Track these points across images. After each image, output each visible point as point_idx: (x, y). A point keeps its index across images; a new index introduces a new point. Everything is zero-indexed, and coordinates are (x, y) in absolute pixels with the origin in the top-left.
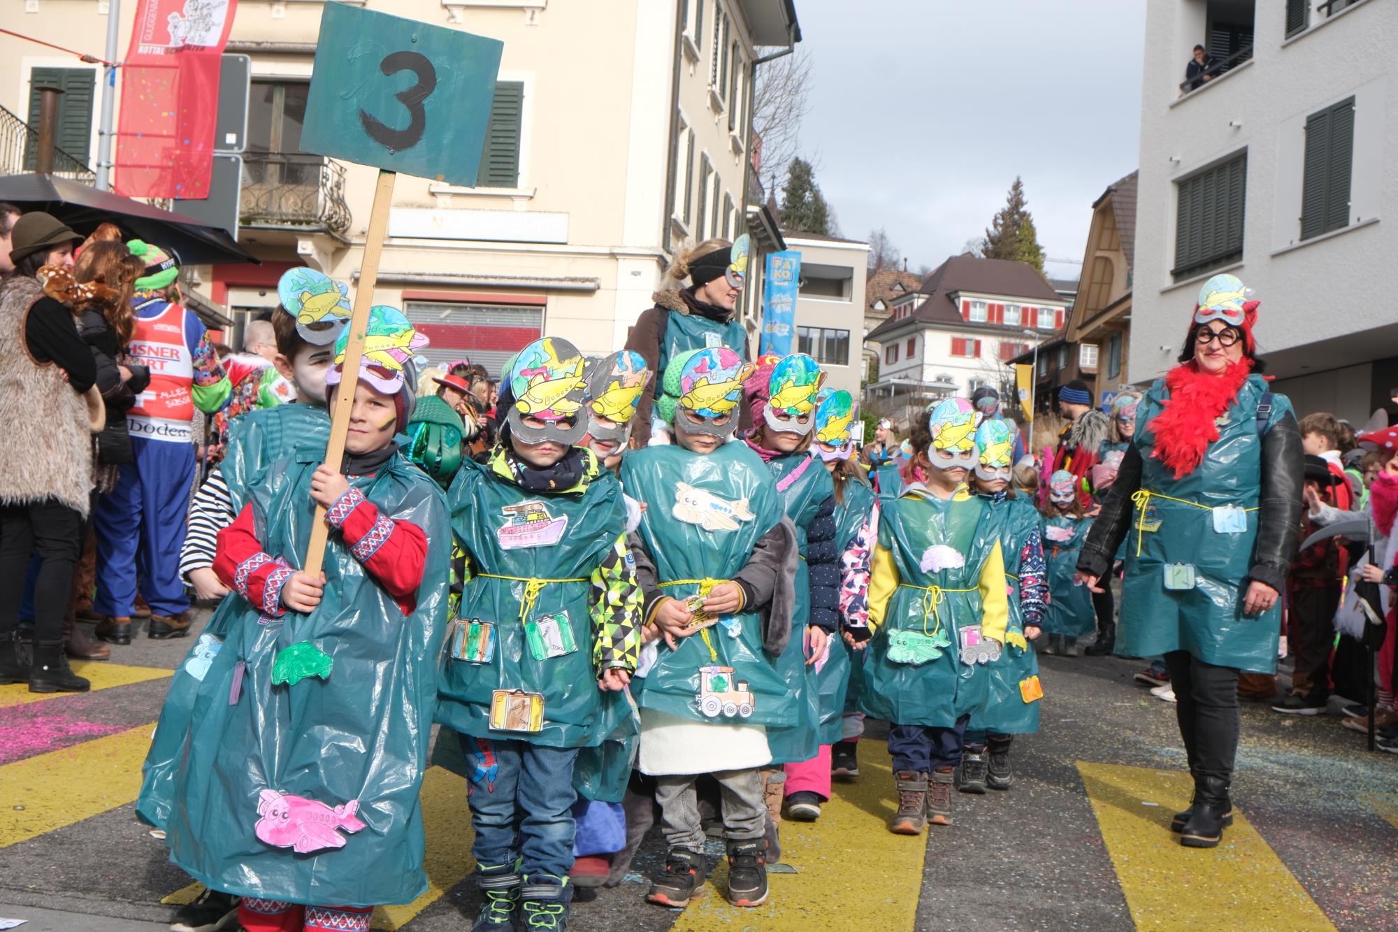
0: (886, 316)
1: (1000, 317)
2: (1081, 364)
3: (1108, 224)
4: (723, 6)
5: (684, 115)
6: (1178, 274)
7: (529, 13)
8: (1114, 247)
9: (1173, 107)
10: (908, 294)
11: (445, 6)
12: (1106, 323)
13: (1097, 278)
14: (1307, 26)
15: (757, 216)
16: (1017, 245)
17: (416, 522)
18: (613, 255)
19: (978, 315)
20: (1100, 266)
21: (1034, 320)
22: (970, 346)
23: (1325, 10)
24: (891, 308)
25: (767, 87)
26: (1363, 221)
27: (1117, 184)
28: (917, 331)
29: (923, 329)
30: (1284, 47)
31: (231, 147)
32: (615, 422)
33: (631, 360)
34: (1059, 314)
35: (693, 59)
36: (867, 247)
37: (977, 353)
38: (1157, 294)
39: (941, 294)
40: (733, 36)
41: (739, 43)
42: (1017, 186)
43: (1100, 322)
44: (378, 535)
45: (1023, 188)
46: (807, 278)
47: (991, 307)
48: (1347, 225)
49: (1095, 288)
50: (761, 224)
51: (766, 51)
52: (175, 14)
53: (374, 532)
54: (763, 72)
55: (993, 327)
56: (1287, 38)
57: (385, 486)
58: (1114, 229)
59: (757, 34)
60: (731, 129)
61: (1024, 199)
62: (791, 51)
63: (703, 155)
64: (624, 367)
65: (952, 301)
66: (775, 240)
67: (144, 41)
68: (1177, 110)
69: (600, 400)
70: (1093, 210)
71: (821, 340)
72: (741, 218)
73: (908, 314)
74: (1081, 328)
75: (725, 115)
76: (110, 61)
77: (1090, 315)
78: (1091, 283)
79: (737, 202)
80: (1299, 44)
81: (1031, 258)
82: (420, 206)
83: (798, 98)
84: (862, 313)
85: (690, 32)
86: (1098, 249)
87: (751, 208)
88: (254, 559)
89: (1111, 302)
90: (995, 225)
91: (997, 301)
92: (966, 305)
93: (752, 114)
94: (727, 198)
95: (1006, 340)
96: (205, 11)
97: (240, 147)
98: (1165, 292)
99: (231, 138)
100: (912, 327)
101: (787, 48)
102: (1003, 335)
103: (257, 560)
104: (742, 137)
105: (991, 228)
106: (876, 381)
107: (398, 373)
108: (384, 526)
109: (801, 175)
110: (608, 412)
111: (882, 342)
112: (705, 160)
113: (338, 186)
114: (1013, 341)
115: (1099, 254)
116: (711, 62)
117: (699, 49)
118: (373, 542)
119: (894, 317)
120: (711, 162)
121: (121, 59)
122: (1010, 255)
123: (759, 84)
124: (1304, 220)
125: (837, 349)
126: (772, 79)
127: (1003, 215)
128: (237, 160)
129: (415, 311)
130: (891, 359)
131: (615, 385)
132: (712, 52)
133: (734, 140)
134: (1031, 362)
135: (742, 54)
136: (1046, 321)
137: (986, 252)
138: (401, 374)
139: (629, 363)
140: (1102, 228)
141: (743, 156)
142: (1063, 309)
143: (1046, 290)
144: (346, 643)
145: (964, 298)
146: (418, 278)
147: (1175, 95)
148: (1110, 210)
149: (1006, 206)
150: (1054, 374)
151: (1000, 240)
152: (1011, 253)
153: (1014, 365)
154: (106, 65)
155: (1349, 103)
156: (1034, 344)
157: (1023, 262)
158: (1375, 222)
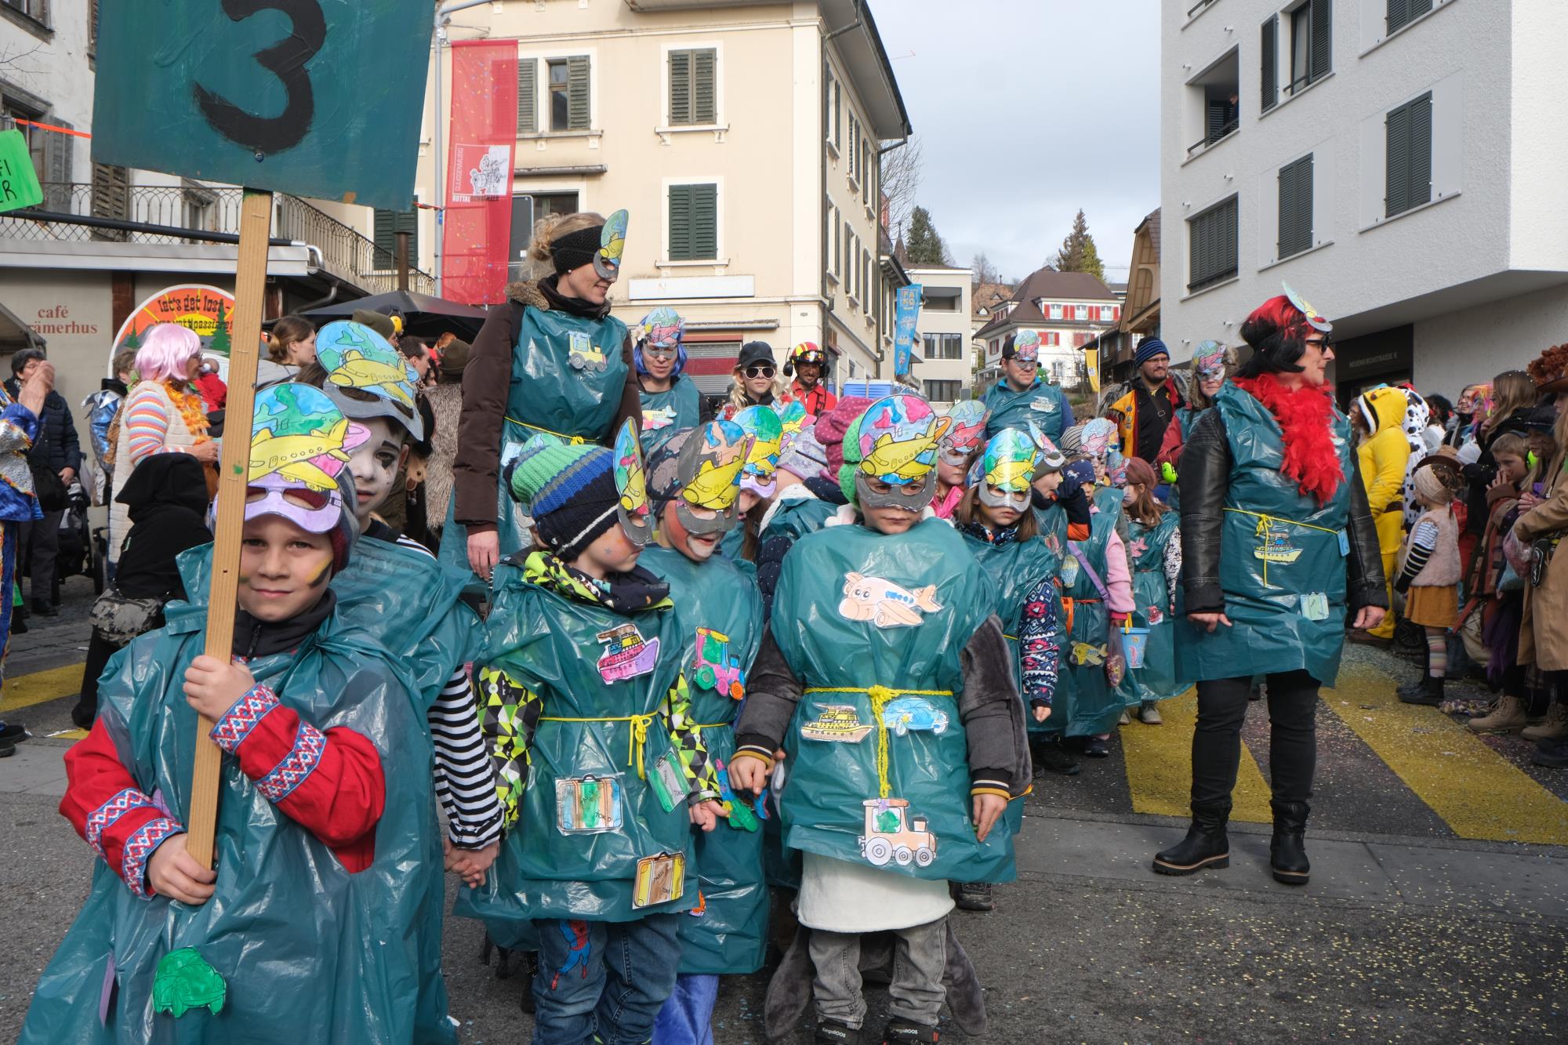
0: (990, 319)
1: (1073, 315)
3: (1147, 244)
5: (831, 198)
6: (1192, 287)
7: (717, 135)
8: (1152, 261)
9: (1183, 166)
10: (1004, 302)
11: (658, 134)
13: (1140, 285)
14: (1276, 103)
15: (887, 263)
16: (1082, 260)
17: (362, 729)
18: (787, 302)
19: (1056, 314)
20: (1142, 276)
21: (1098, 315)
22: (1052, 338)
23: (1289, 90)
24: (992, 313)
25: (890, 165)
26: (1322, 243)
27: (1151, 215)
28: (1011, 329)
29: (1016, 327)
30: (1261, 119)
32: (715, 510)
33: (724, 432)
34: (1116, 309)
35: (835, 157)
36: (970, 272)
37: (1057, 342)
38: (1178, 302)
39: (1028, 300)
40: (863, 135)
41: (868, 140)
42: (1080, 216)
43: (1144, 317)
44: (297, 766)
45: (1085, 218)
46: (928, 298)
47: (1066, 308)
48: (1311, 246)
49: (1140, 292)
50: (891, 268)
51: (886, 143)
52: (474, 170)
53: (290, 761)
54: (885, 159)
55: (1067, 323)
56: (1262, 112)
57: (311, 671)
58: (1151, 247)
59: (880, 132)
60: (865, 203)
61: (1086, 226)
62: (905, 142)
63: (846, 224)
64: (715, 442)
65: (1037, 305)
66: (901, 279)
67: (455, 192)
68: (1186, 168)
69: (691, 486)
70: (1135, 235)
71: (941, 340)
72: (878, 267)
73: (1005, 317)
74: (1130, 322)
75: (860, 193)
76: (438, 206)
77: (1137, 312)
78: (1136, 288)
79: (873, 255)
80: (1272, 116)
81: (1094, 269)
82: (649, 277)
83: (913, 172)
84: (970, 318)
85: (832, 138)
86: (1140, 263)
87: (883, 258)
88: (114, 802)
89: (1152, 302)
90: (1066, 247)
91: (1070, 303)
92: (1047, 307)
93: (880, 186)
94: (865, 252)
95: (1077, 331)
96: (494, 167)
98: (1183, 300)
100: (1008, 326)
101: (903, 140)
102: (1075, 328)
103: (119, 805)
104: (873, 207)
105: (1063, 249)
106: (984, 367)
107: (333, 494)
108: (308, 747)
109: (921, 218)
110: (703, 499)
111: (987, 339)
112: (847, 227)
114: (1082, 332)
115: (1141, 266)
116: (848, 157)
117: (839, 149)
118: (288, 776)
119: (994, 320)
120: (853, 229)
121: (444, 205)
123: (884, 164)
124: (1280, 244)
125: (953, 346)
126: (893, 160)
127: (1071, 238)
130: (994, 351)
131: (708, 465)
132: (848, 149)
133: (868, 211)
134: (1096, 348)
135: (870, 147)
136: (1107, 316)
137: (1060, 266)
138: (336, 495)
139: (721, 437)
140: (1143, 248)
141: (875, 221)
142: (1118, 305)
143: (1104, 292)
144: (258, 939)
145: (1045, 302)
147: (1185, 157)
148: (1147, 234)
149: (1073, 231)
150: (1114, 355)
151: (1069, 257)
152: (1078, 267)
153: (1084, 350)
154: (436, 209)
155: (1308, 159)
156: (1098, 333)
157: (1088, 273)
158: (1331, 244)
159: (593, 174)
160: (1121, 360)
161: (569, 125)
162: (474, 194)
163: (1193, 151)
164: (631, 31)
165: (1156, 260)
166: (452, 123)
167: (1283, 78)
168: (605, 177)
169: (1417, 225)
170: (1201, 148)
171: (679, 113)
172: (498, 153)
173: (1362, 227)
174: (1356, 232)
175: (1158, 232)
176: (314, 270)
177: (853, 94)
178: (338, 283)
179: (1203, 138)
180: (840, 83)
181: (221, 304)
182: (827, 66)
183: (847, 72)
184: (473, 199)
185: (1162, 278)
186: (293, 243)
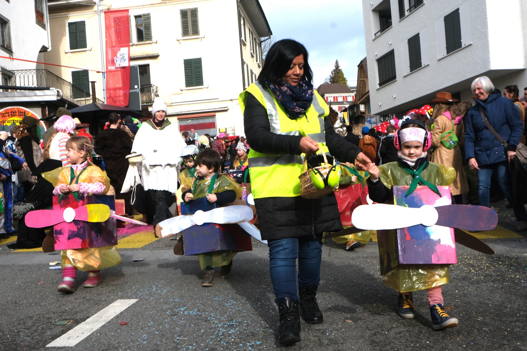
1: (337, 99)
2: (361, 110)
3: (362, 71)
4: (251, 29)
5: (245, 60)
6: (380, 84)
7: (200, 39)
9: (373, 40)
11: (178, 40)
12: (365, 98)
13: (362, 86)
14: (405, 15)
16: (339, 79)
18: (231, 100)
20: (362, 82)
21: (346, 99)
23: (409, 11)
25: (265, 47)
26: (425, 65)
27: (363, 59)
30: (400, 22)
31: (136, 89)
34: (353, 97)
35: (245, 45)
38: (375, 90)
40: (254, 36)
41: (256, 38)
42: (337, 62)
43: (364, 98)
45: (338, 63)
47: (334, 97)
48: (421, 66)
49: (361, 89)
51: (262, 39)
52: (115, 57)
54: (263, 44)
55: (335, 103)
56: (400, 19)
58: (364, 72)
59: (260, 35)
60: (257, 61)
61: (339, 66)
62: (270, 38)
67: (109, 66)
70: (357, 68)
74: (359, 100)
75: (255, 58)
76: (103, 71)
77: (361, 96)
78: (360, 87)
80: (404, 20)
81: (343, 82)
82: (179, 94)
85: (243, 38)
86: (361, 78)
89: (366, 92)
90: (332, 74)
91: (335, 95)
92: (327, 98)
93: (262, 55)
95: (339, 106)
96: (123, 56)
97: (139, 88)
98: (378, 90)
99: (136, 87)
101: (269, 37)
102: (338, 105)
104: (260, 63)
105: (331, 75)
112: (251, 71)
113: (156, 92)
114: (341, 106)
115: (361, 79)
116: (250, 44)
117: (246, 42)
120: (253, 71)
121: (105, 71)
122: (337, 82)
123: (262, 47)
124: (410, 66)
126: (265, 45)
127: (334, 71)
128: (139, 92)
129: (181, 122)
132: (249, 42)
133: (258, 64)
134: (347, 111)
135: (257, 41)
136: (350, 99)
137: (330, 82)
140: (361, 72)
142: (354, 95)
143: (348, 90)
145: (326, 96)
146: (181, 113)
147: (374, 37)
148: (362, 67)
149: (334, 68)
150: (354, 113)
151: (334, 78)
152: (338, 81)
153: (342, 112)
154: (102, 73)
155: (418, 35)
156: (347, 106)
157: (341, 83)
158: (428, 65)
159: (155, 57)
160: (356, 115)
161: (144, 39)
162: (116, 66)
163: (377, 34)
164: (165, 3)
165: (366, 76)
166: (106, 41)
167: (407, 6)
168: (159, 58)
169: (458, 56)
170: (379, 34)
171: (185, 32)
172: (124, 51)
173: (439, 58)
174: (437, 60)
175: (366, 66)
176: (59, 98)
177: (250, 22)
178: (68, 102)
179: (379, 29)
180: (244, 17)
181: (25, 113)
182: (240, 12)
183: (247, 14)
184: (116, 68)
185: (369, 82)
186: (51, 89)
